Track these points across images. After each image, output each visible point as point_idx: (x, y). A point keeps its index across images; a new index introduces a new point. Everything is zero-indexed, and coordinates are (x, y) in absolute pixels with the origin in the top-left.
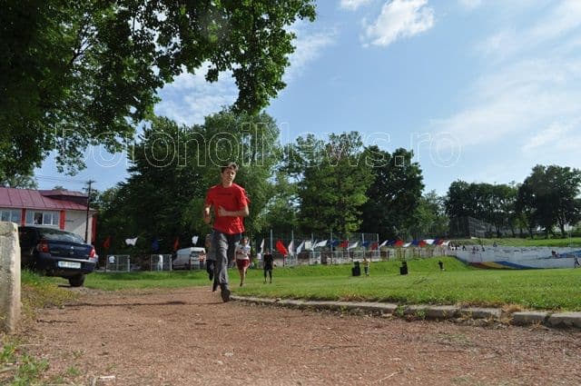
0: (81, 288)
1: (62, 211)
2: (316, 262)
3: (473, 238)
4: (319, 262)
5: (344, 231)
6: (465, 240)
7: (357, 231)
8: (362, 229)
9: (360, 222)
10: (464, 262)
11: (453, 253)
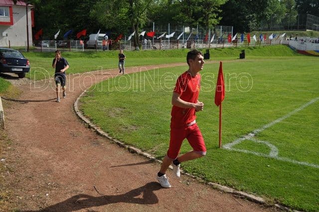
0: (24, 79)
1: (10, 7)
2: (183, 47)
3: (308, 30)
4: (185, 47)
5: (207, 24)
6: (302, 32)
7: (218, 25)
8: (222, 23)
9: (220, 18)
10: (293, 49)
11: (286, 42)
